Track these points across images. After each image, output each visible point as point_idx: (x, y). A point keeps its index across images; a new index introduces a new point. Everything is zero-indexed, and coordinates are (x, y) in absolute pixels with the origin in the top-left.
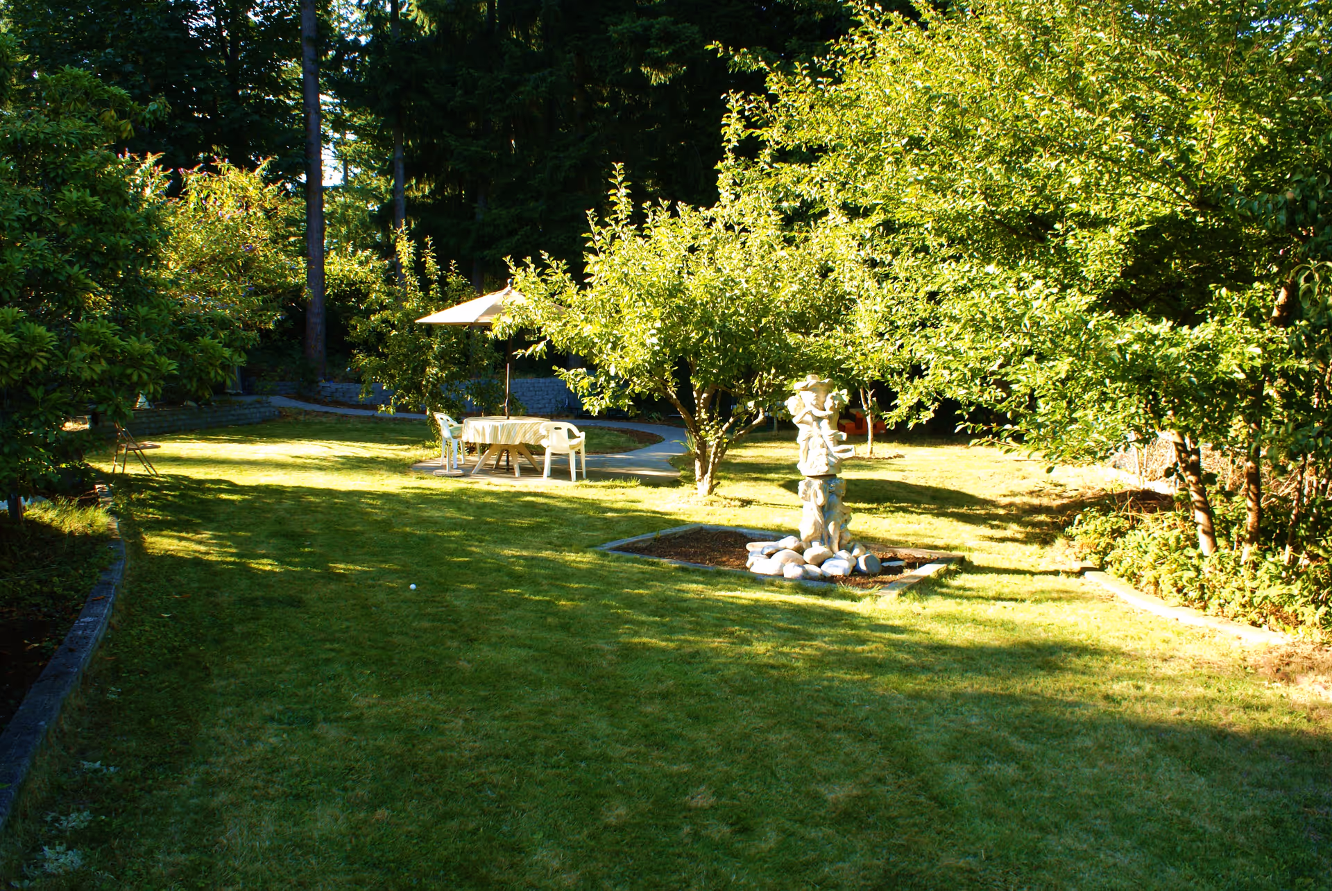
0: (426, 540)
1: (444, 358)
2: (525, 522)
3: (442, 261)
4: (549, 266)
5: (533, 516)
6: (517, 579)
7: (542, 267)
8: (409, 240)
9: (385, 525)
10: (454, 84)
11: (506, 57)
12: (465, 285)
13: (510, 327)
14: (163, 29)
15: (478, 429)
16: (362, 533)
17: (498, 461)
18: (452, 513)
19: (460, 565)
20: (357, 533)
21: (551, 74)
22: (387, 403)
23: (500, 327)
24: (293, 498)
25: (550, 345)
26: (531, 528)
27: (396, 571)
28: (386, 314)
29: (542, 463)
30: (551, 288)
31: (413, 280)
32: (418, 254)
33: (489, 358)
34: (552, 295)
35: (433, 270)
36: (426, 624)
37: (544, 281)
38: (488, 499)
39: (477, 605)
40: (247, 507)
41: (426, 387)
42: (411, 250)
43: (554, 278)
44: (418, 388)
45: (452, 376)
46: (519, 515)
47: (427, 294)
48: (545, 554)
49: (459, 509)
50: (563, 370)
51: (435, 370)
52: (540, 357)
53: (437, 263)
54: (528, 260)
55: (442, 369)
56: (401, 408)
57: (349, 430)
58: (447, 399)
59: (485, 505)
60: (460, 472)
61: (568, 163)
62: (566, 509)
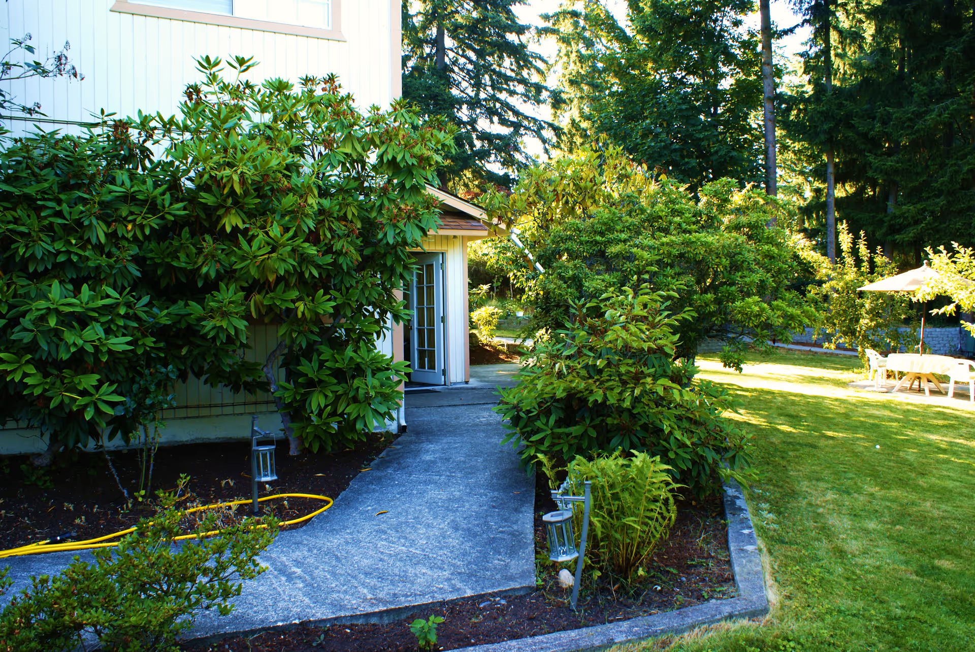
0: (874, 425)
1: (874, 313)
2: (941, 422)
3: (871, 247)
4: (958, 252)
5: (945, 419)
6: (944, 451)
7: (952, 252)
8: (848, 234)
9: (846, 416)
10: (874, 118)
11: (916, 95)
12: (887, 263)
13: (929, 294)
14: (679, 104)
15: (898, 361)
16: (834, 418)
17: (912, 384)
18: (887, 413)
19: (903, 440)
20: (831, 418)
21: (952, 103)
22: (830, 341)
23: (923, 294)
24: (782, 396)
25: (958, 307)
26: (943, 426)
27: (863, 439)
28: (833, 283)
29: (948, 388)
30: (959, 267)
31: (849, 260)
32: (854, 243)
33: (906, 314)
34: (960, 272)
35: (864, 253)
36: (891, 464)
37: (955, 262)
38: (910, 407)
39: (921, 459)
40: (757, 399)
41: (860, 332)
42: (850, 240)
43: (962, 260)
44: (853, 332)
45: (878, 325)
46: (935, 418)
47: (859, 269)
48: (957, 441)
49: (891, 411)
50: (968, 324)
51: (867, 321)
52: (950, 314)
53: (868, 248)
54: (941, 248)
55: (871, 320)
56: (838, 347)
57: (797, 359)
58: (873, 341)
59: (908, 411)
60: (885, 390)
61: (965, 169)
62: (969, 418)
